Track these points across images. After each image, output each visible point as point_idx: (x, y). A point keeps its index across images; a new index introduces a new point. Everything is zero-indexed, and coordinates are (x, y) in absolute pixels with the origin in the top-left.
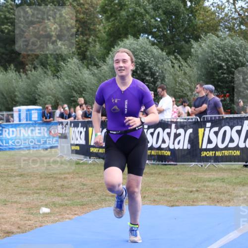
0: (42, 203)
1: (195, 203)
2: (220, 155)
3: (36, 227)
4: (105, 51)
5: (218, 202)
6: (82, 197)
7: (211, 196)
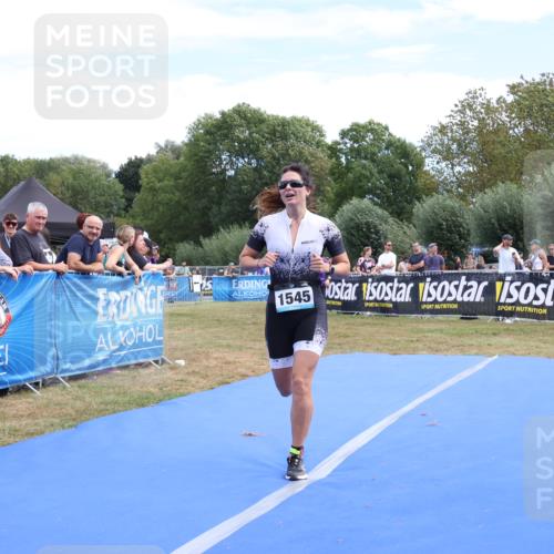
1: (415, 352)
2: (439, 308)
5: (437, 351)
7: (431, 346)
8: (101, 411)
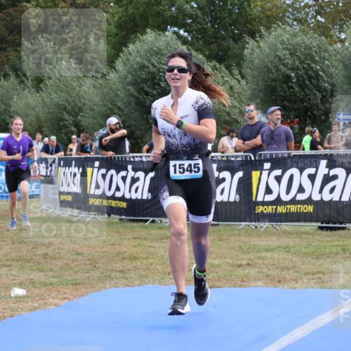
0: (15, 281)
1: (244, 284)
2: (284, 212)
3: (4, 317)
4: (113, 51)
5: (279, 282)
6: (75, 272)
7: (269, 273)
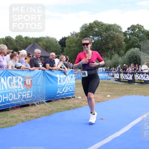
6: (119, 93)
8: (57, 111)
